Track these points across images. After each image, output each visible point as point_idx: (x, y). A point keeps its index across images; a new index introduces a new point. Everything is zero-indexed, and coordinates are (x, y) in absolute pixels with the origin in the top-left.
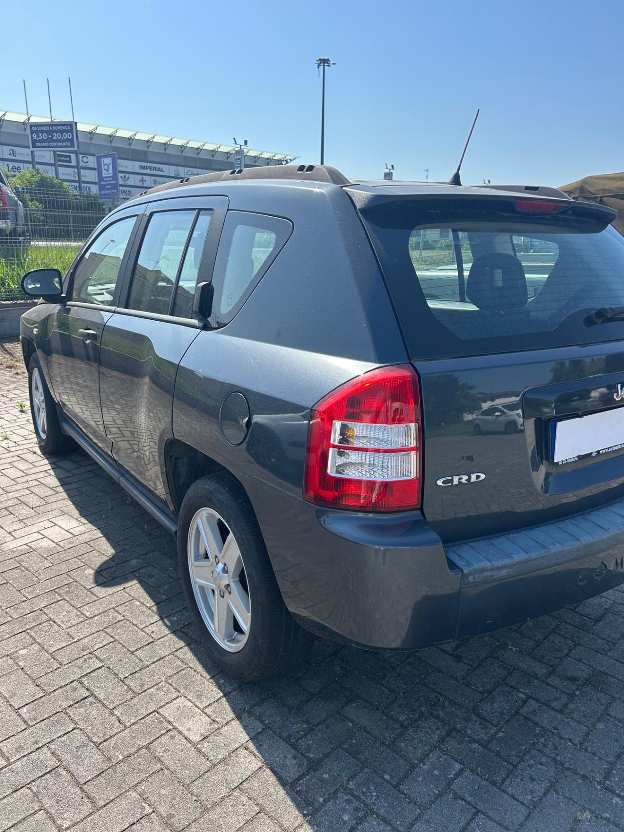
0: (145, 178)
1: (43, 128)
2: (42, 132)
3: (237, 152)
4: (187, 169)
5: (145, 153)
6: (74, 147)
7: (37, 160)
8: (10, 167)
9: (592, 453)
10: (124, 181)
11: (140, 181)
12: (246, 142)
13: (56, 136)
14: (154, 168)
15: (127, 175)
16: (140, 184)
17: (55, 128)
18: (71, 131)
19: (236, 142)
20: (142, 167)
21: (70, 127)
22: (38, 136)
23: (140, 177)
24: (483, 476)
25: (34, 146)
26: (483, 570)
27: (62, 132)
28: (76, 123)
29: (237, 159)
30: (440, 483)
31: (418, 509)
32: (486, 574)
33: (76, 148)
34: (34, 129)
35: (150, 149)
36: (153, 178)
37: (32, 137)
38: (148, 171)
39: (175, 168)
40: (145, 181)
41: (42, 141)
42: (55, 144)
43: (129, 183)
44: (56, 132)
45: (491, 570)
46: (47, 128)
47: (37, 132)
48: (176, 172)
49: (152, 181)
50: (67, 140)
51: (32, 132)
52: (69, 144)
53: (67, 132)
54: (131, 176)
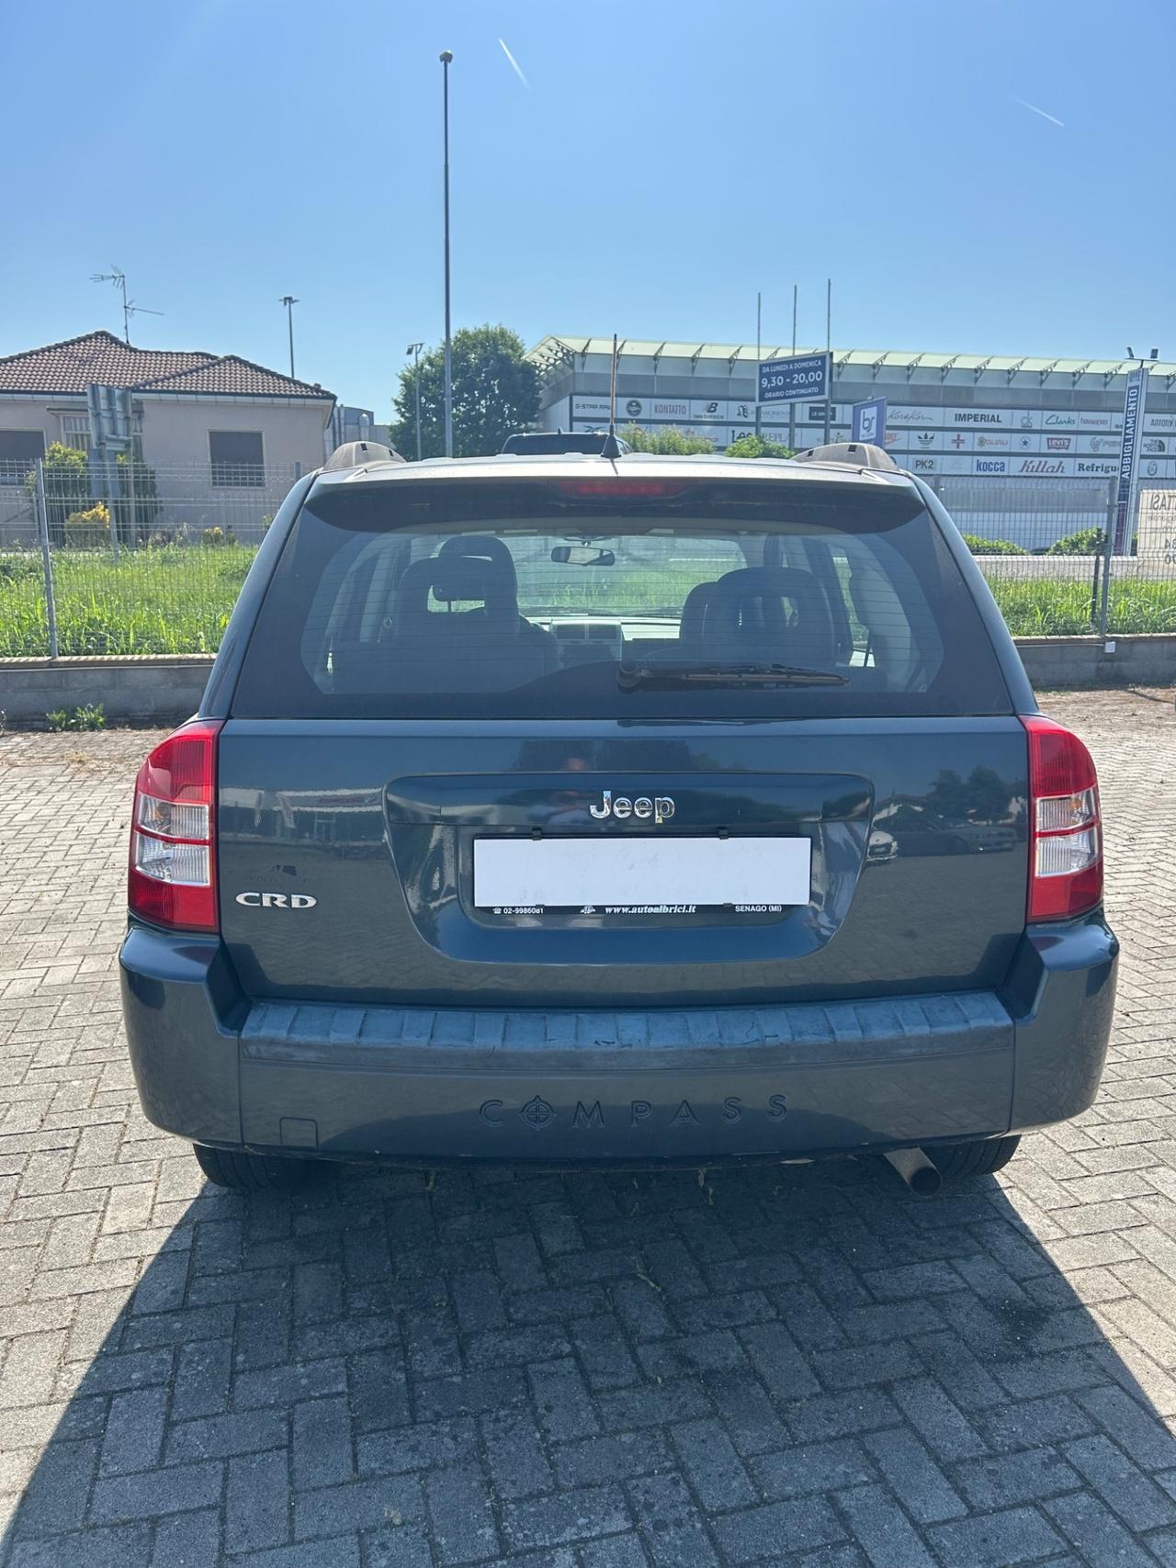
0: (963, 435)
1: (778, 368)
2: (777, 374)
3: (1133, 374)
4: (1048, 414)
5: (969, 390)
6: (823, 394)
7: (764, 419)
8: (737, 435)
9: (582, 907)
10: (922, 442)
11: (954, 441)
12: (1154, 353)
13: (799, 379)
14: (983, 418)
15: (930, 434)
16: (953, 448)
17: (797, 366)
18: (822, 368)
19: (1132, 355)
20: (959, 417)
21: (821, 361)
22: (770, 382)
23: (954, 435)
24: (311, 902)
25: (762, 399)
26: (273, 1042)
27: (806, 371)
28: (831, 354)
29: (1130, 389)
30: (240, 899)
31: (215, 934)
32: (278, 1049)
33: (826, 397)
34: (766, 370)
35: (979, 384)
36: (978, 435)
37: (761, 384)
38: (971, 424)
39: (1025, 413)
40: (963, 441)
41: (777, 389)
42: (794, 392)
43: (932, 447)
44: (799, 371)
45: (287, 1045)
46: (785, 367)
47: (768, 375)
48: (1025, 421)
49: (977, 441)
50: (815, 384)
51: (762, 376)
52: (816, 389)
53: (815, 370)
54: (938, 434)
